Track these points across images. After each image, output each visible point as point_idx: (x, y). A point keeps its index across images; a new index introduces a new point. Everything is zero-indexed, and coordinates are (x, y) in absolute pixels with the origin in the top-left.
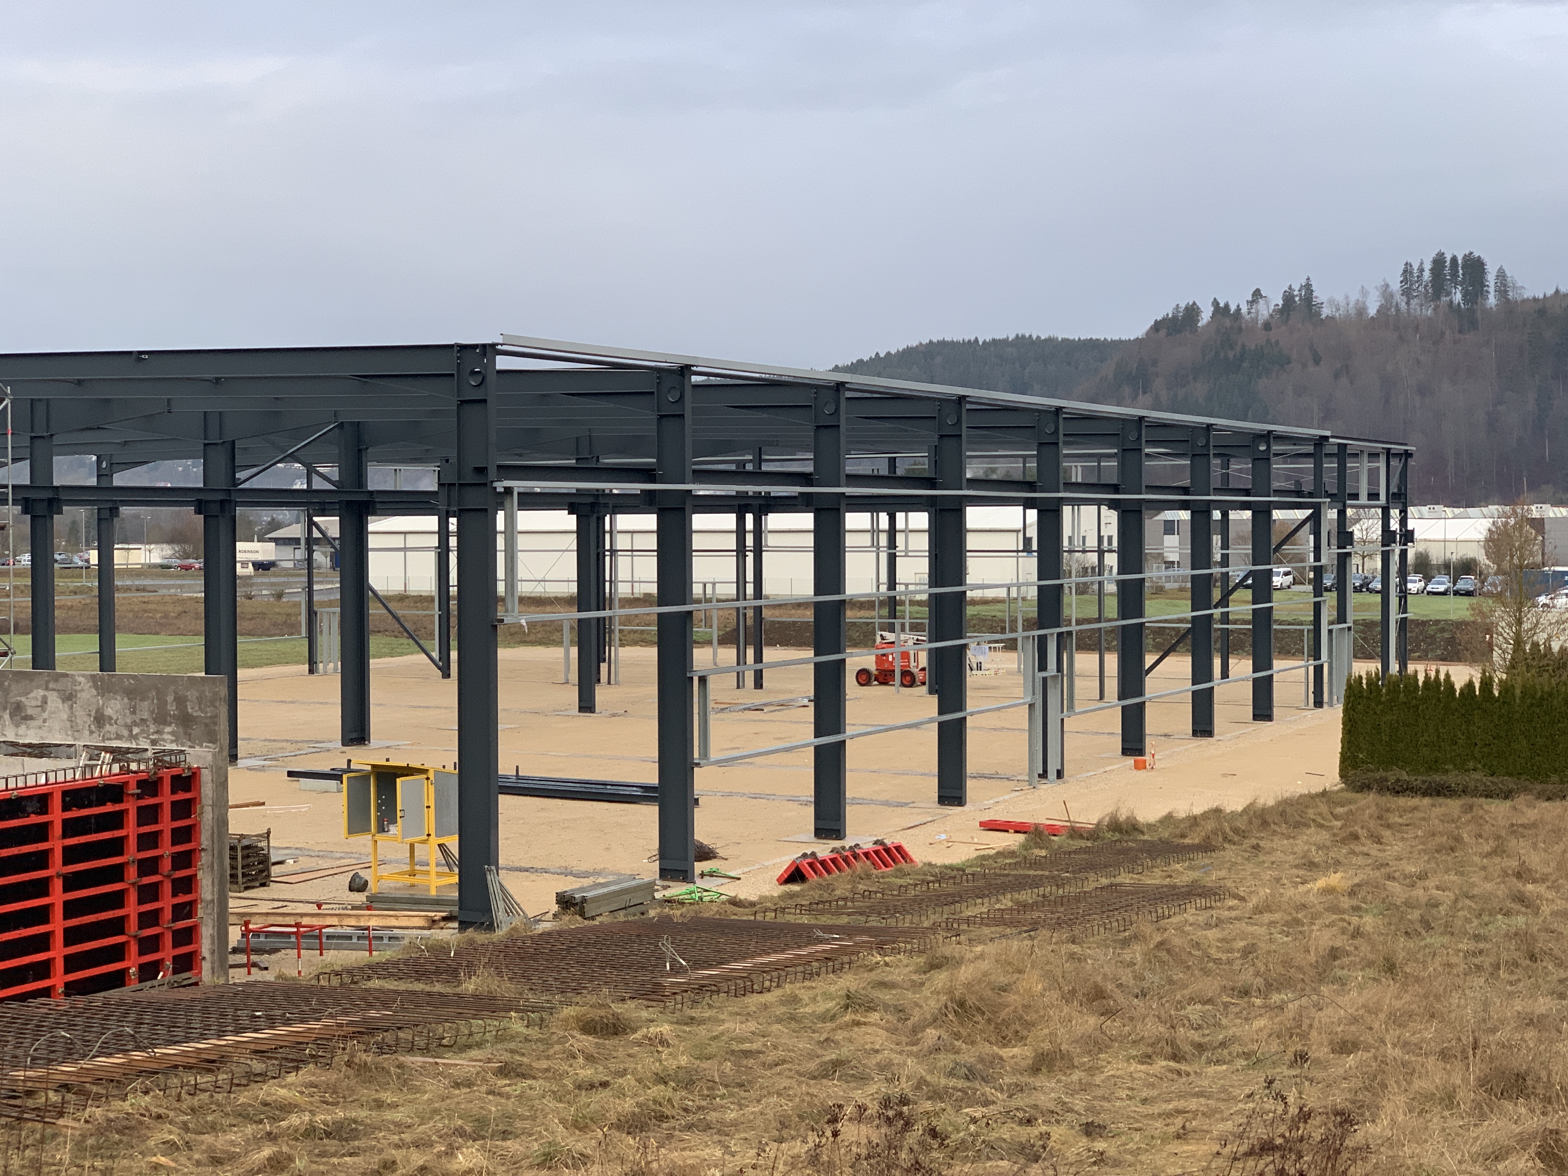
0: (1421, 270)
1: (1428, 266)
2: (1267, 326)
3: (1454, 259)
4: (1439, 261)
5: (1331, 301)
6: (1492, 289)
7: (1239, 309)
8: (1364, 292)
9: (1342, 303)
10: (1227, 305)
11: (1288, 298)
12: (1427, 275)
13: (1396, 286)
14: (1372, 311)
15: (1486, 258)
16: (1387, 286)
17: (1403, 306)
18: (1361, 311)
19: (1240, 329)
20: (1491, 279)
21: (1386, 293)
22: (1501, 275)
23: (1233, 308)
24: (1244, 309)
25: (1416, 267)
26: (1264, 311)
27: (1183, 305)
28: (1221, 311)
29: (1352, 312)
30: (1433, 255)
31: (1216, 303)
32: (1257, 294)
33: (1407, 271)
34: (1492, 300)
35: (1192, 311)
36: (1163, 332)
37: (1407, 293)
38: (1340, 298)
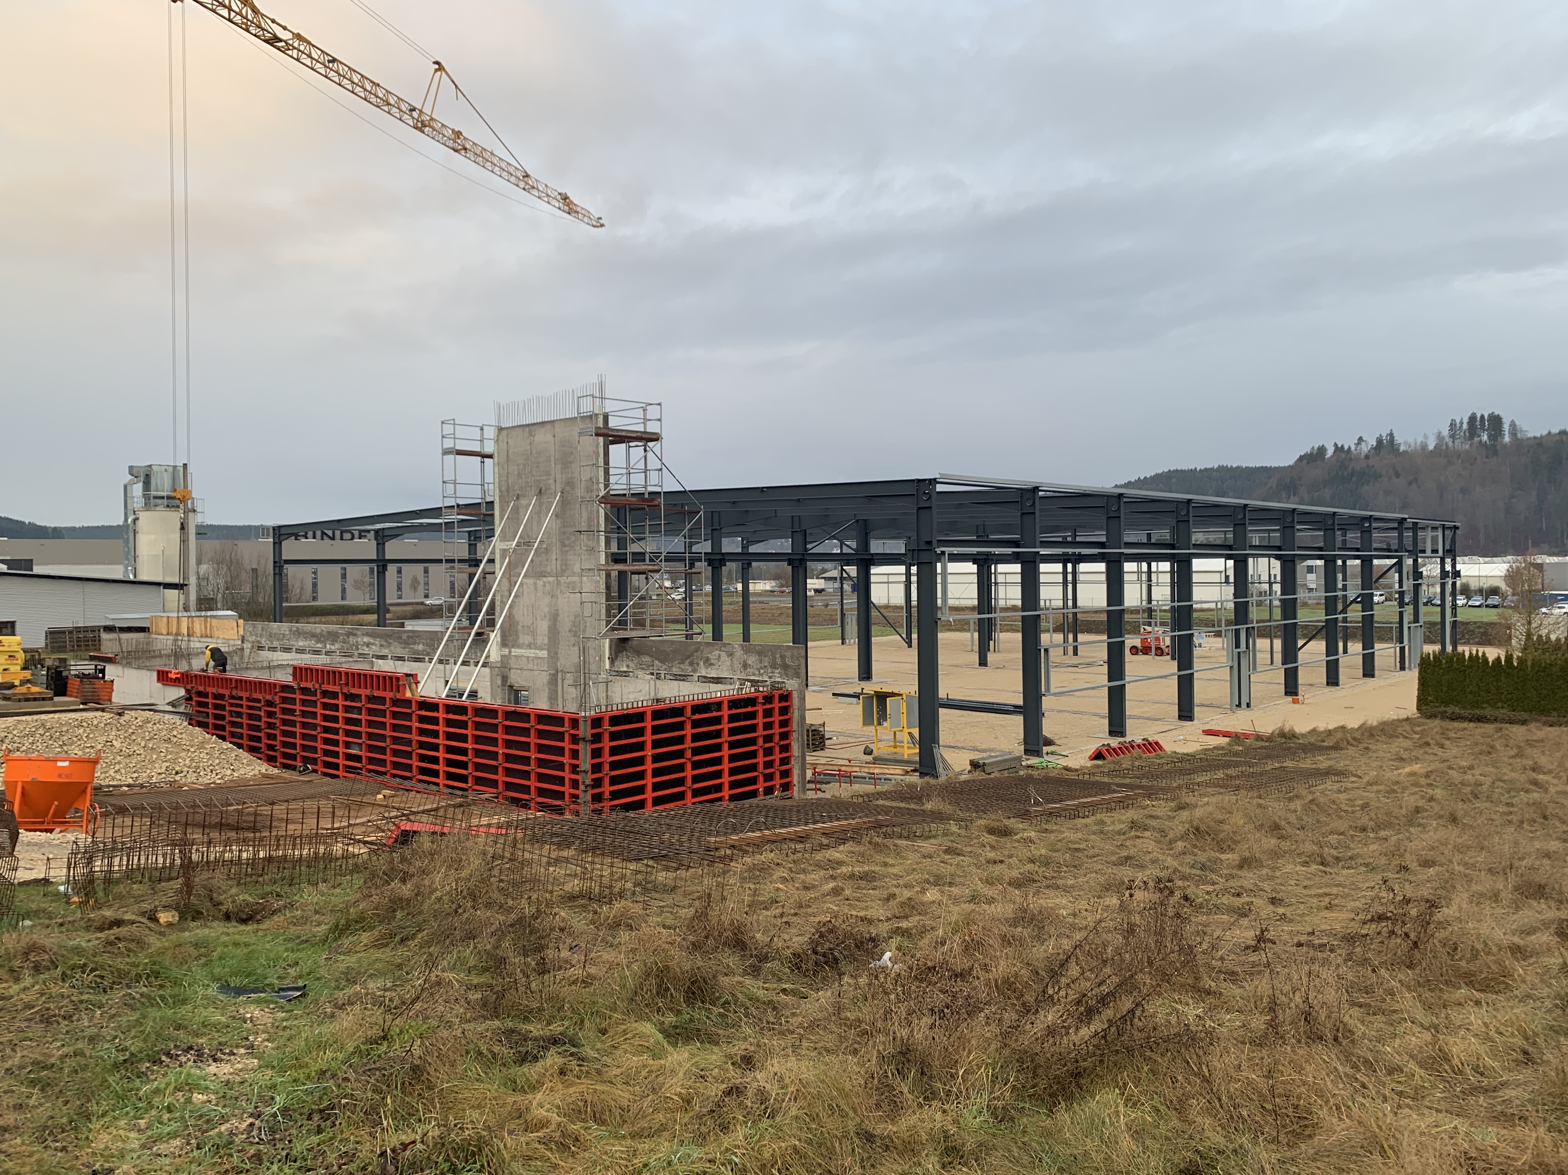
0: (1461, 423)
1: (1466, 421)
2: (1367, 457)
3: (1482, 417)
4: (1473, 418)
5: (1406, 443)
6: (1507, 433)
7: (1349, 448)
8: (1426, 436)
9: (1413, 444)
10: (1342, 446)
11: (1379, 441)
12: (1465, 426)
13: (1446, 433)
14: (1431, 447)
15: (1502, 415)
16: (1440, 433)
17: (1450, 444)
18: (1424, 447)
19: (1351, 459)
20: (1506, 427)
21: (1440, 437)
22: (1513, 424)
23: (1346, 448)
24: (1353, 448)
25: (1458, 422)
26: (1365, 448)
27: (1316, 447)
28: (1338, 449)
29: (1418, 448)
30: (1469, 414)
31: (1336, 445)
32: (1360, 439)
33: (1453, 424)
34: (1507, 439)
35: (1322, 450)
36: (1305, 462)
37: (1453, 437)
38: (1411, 441)
